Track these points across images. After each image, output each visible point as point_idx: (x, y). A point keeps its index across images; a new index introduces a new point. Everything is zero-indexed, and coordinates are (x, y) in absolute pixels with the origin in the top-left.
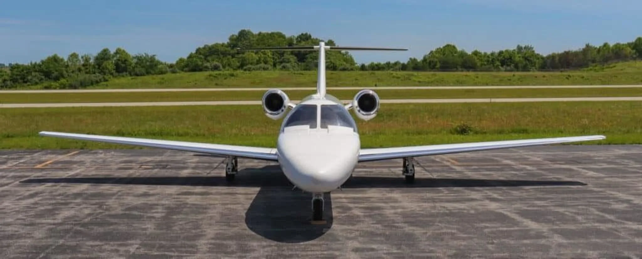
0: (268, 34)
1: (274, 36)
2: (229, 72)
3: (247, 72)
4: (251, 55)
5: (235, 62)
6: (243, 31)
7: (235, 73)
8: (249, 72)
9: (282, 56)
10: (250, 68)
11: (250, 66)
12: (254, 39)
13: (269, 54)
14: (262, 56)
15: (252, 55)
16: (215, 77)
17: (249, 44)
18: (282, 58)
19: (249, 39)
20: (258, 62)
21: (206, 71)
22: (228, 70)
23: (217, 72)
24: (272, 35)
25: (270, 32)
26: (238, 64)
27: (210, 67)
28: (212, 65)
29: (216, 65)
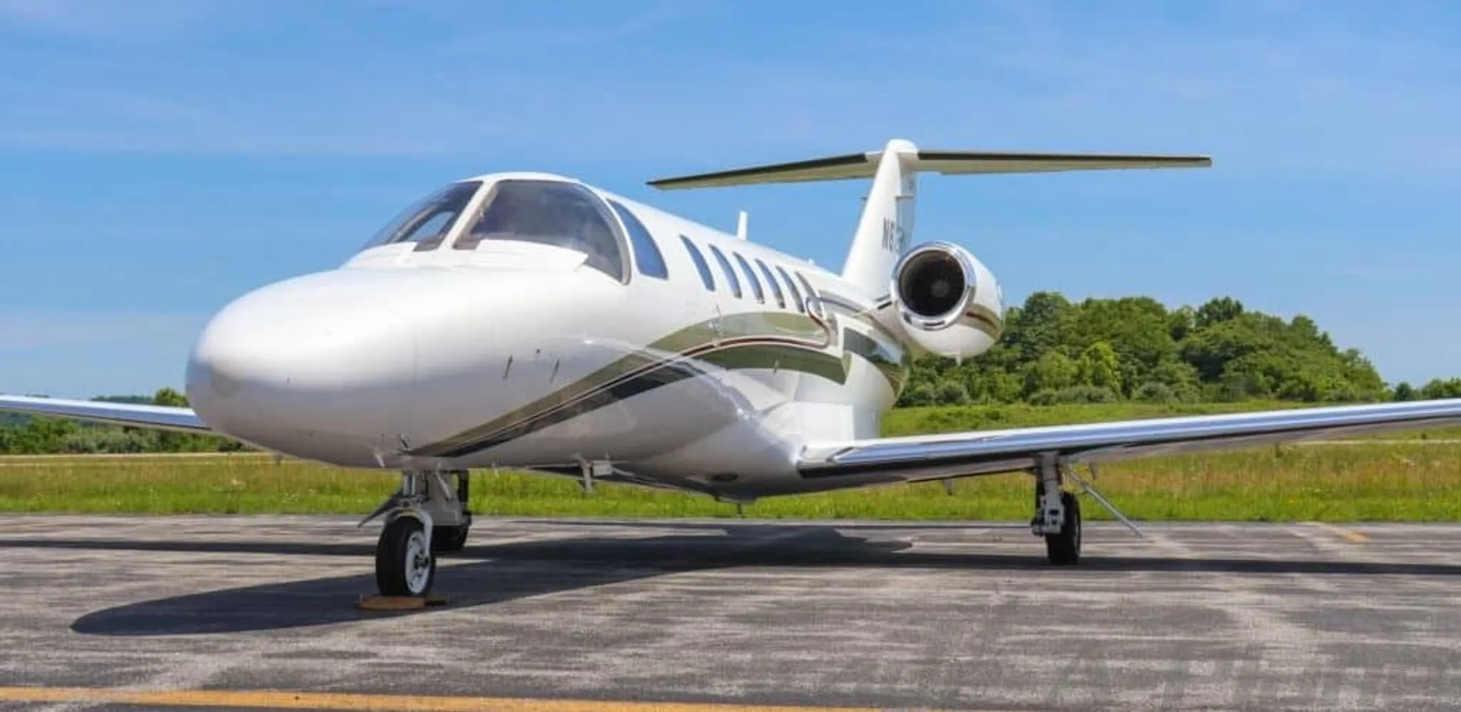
0: (1112, 304)
1: (1129, 310)
2: (987, 408)
3: (1040, 407)
4: (1056, 362)
5: (1013, 383)
6: (1042, 296)
7: (1003, 410)
8: (1046, 408)
9: (1151, 364)
10: (1049, 396)
11: (1048, 391)
12: (1072, 318)
13: (1111, 358)
14: (1088, 363)
15: (1059, 361)
16: (945, 421)
17: (1055, 333)
18: (1153, 371)
19: (1056, 319)
20: (1078, 378)
21: (923, 405)
22: (985, 403)
23: (951, 408)
24: (1123, 308)
25: (1118, 298)
26: (1019, 388)
27: (934, 396)
28: (941, 389)
29: (950, 387)
